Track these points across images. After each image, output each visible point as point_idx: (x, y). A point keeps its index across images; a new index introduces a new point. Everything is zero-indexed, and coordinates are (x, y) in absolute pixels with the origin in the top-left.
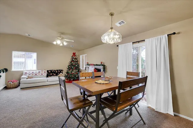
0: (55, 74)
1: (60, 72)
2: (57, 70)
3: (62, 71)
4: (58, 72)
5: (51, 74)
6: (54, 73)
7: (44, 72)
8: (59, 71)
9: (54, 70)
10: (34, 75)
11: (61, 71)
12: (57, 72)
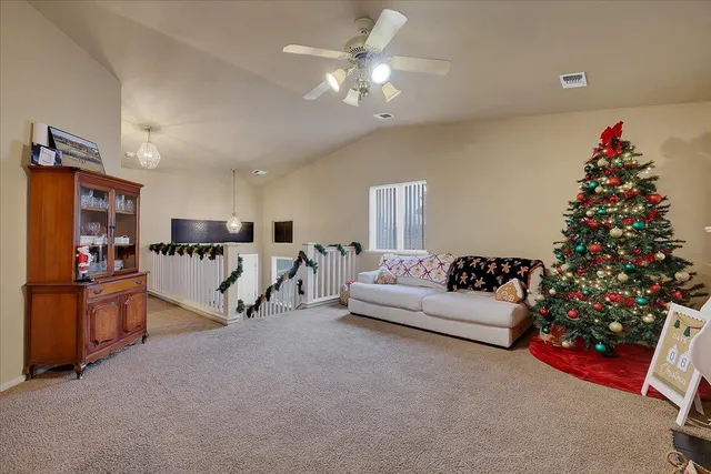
0: (480, 283)
1: (513, 274)
2: (499, 261)
3: (524, 269)
4: (499, 271)
5: (464, 277)
6: (480, 272)
7: (436, 264)
8: (506, 268)
9: (483, 259)
10: (402, 271)
11: (518, 269)
12: (492, 268)
